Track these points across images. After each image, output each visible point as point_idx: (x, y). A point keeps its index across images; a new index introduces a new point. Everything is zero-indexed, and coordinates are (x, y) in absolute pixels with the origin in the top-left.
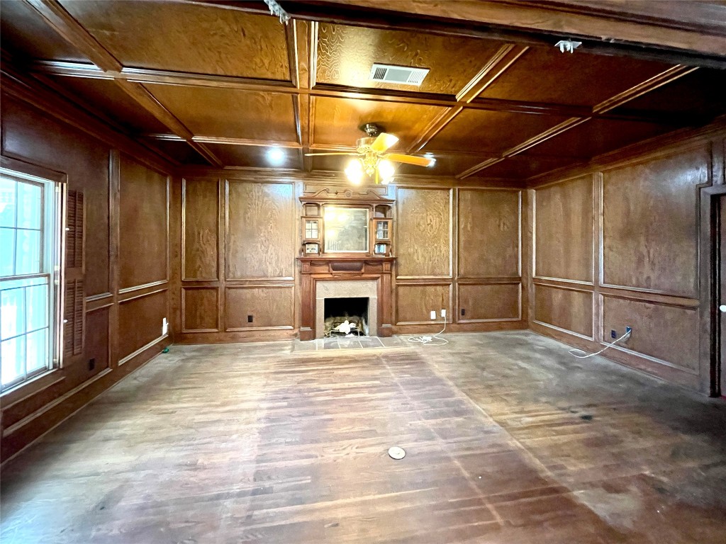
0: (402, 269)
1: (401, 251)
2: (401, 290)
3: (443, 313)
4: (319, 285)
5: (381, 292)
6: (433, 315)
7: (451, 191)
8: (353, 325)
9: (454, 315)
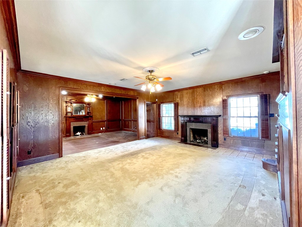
0: (94, 118)
1: (94, 114)
2: (93, 123)
3: (104, 128)
4: (71, 123)
5: (89, 124)
6: (101, 129)
7: (105, 101)
8: (80, 133)
9: (106, 128)
